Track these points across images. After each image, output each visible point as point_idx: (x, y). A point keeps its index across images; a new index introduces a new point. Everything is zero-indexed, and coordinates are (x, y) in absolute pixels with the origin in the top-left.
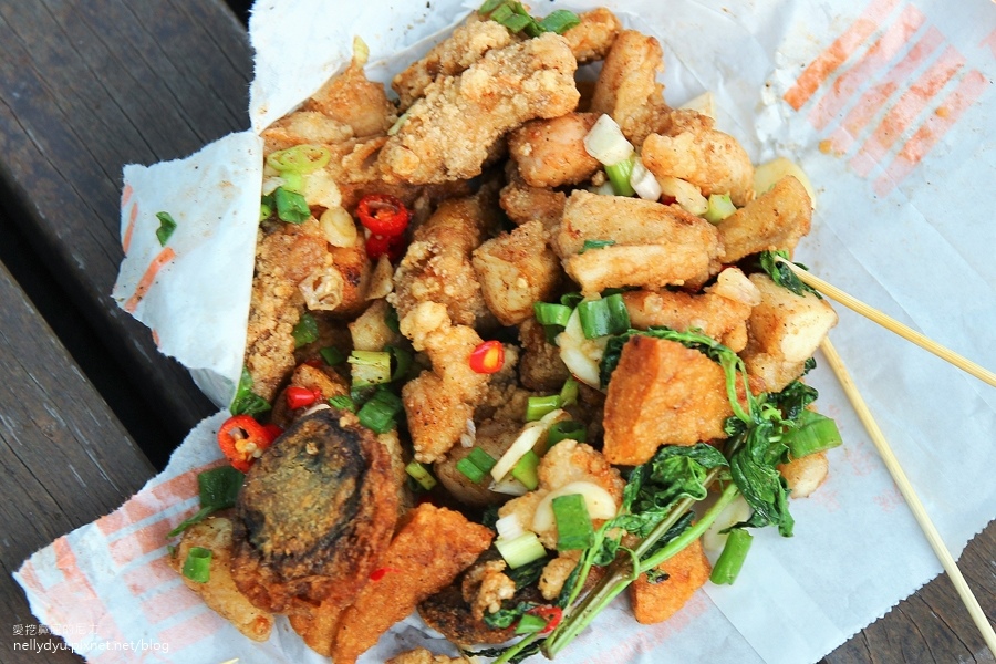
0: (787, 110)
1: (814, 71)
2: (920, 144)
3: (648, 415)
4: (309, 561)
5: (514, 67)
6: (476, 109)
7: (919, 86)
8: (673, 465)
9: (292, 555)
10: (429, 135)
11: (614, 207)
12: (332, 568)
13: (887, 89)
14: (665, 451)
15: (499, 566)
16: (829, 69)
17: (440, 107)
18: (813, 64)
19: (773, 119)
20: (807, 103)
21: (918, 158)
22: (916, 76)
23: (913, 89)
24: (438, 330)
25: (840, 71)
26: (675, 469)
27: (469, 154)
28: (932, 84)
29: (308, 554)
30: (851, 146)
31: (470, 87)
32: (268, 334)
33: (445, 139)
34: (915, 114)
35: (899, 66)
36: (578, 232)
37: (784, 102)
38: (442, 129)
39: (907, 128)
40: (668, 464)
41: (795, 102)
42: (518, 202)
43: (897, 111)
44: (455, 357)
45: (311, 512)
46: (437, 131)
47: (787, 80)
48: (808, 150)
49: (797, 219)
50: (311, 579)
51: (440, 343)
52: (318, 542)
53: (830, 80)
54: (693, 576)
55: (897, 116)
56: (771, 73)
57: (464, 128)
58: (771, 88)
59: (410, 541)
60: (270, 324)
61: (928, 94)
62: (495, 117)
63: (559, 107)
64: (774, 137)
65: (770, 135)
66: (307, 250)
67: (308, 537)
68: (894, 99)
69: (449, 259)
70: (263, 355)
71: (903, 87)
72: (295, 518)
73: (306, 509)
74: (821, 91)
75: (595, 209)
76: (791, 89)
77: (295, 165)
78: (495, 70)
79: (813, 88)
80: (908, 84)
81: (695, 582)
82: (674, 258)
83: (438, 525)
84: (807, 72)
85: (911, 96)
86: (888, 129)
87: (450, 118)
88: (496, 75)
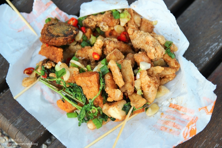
0: (168, 105)
1: (177, 107)
2: (164, 129)
3: (82, 79)
4: (48, 33)
5: (155, 44)
6: (145, 42)
7: (175, 124)
8: (78, 90)
9: (48, 30)
10: (137, 35)
11: (130, 68)
12: (47, 37)
13: (174, 119)
14: (80, 88)
15: (53, 65)
16: (178, 109)
17: (144, 35)
18: (178, 105)
19: (166, 103)
20: (170, 108)
21: (161, 130)
22: (177, 123)
23: (174, 123)
24: (98, 45)
25: (177, 110)
26: (77, 90)
27: (137, 43)
28: (176, 126)
29: (49, 33)
30: (163, 118)
31: (148, 37)
32: (93, 20)
33: (138, 38)
34: (170, 126)
35: (180, 120)
36: (122, 63)
37: (170, 104)
38: (140, 37)
39: (167, 125)
40: (78, 89)
41: (171, 106)
42: (130, 55)
43: (170, 122)
44: (94, 50)
45: (56, 31)
46: (139, 36)
47: (174, 102)
48: (161, 111)
49: (137, 104)
50: (45, 35)
51: (95, 46)
52: (51, 34)
53: (176, 110)
54: (67, 109)
55: (169, 123)
56: (174, 98)
57: (141, 41)
58: (171, 100)
59: (55, 49)
60: (95, 20)
61: (174, 126)
62: (145, 45)
63: (149, 55)
64: (163, 105)
65: (163, 104)
66: (108, 20)
67: (52, 32)
68: (172, 121)
69: (113, 44)
70: (89, 20)
71: (175, 121)
72: (55, 29)
73: (57, 30)
74: (173, 109)
75: (128, 65)
76: (172, 104)
77: (125, 14)
78: (153, 41)
79: (173, 108)
80: (175, 122)
81: (66, 110)
82: (118, 78)
83: (58, 53)
84: (176, 105)
85: (173, 123)
86: (166, 122)
87: (142, 38)
88: (152, 42)
